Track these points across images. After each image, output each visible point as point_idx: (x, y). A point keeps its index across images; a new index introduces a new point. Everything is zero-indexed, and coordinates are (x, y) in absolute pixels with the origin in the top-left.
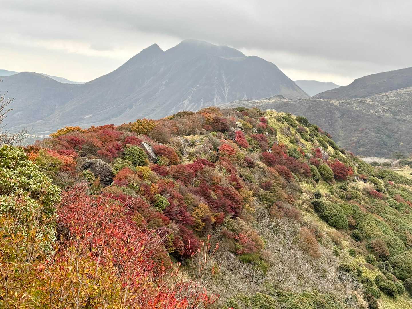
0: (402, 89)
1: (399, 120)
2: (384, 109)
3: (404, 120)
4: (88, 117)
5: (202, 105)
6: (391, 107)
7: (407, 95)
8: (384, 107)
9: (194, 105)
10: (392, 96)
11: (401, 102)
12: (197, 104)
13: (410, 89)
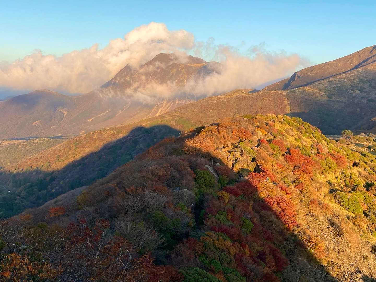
0: (333, 77)
1: (333, 101)
2: (321, 94)
3: (338, 101)
4: (90, 120)
5: (177, 102)
6: (326, 92)
7: (337, 81)
8: (321, 93)
9: (171, 103)
10: (326, 83)
11: (334, 87)
12: (173, 103)
13: (339, 77)
